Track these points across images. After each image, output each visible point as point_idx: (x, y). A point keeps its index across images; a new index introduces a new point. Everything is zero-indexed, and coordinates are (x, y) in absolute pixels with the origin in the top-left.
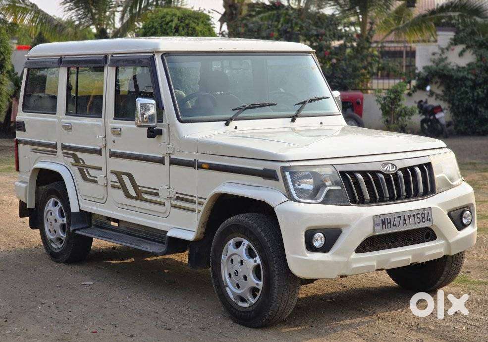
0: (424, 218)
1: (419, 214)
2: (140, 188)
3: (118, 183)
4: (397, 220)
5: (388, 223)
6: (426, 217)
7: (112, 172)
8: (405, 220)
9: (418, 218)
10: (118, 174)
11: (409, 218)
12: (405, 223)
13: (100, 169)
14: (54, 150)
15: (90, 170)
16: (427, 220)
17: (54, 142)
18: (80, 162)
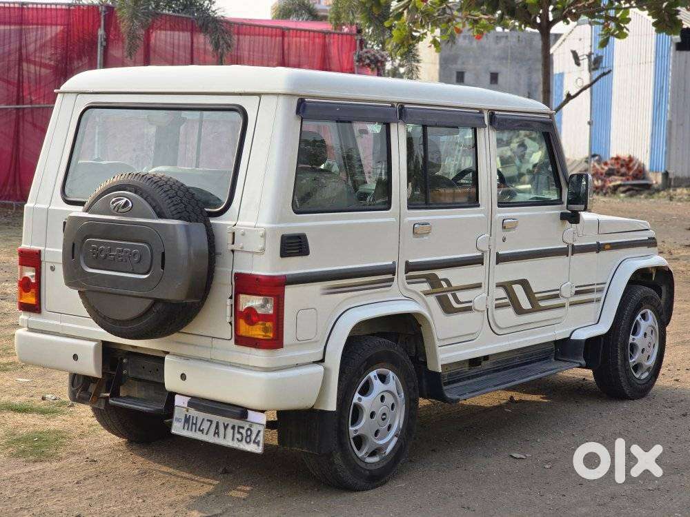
2: (536, 295)
3: (505, 298)
7: (499, 285)
10: (507, 286)
13: (478, 286)
14: (390, 276)
15: (459, 294)
17: (391, 263)
18: (442, 286)
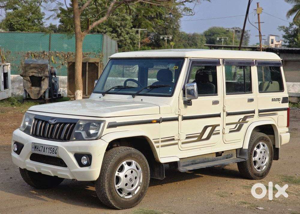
0: (53, 151)
1: (52, 148)
4: (41, 148)
5: (37, 148)
6: (55, 151)
8: (44, 149)
9: (51, 150)
11: (47, 149)
12: (44, 151)
16: (55, 153)
